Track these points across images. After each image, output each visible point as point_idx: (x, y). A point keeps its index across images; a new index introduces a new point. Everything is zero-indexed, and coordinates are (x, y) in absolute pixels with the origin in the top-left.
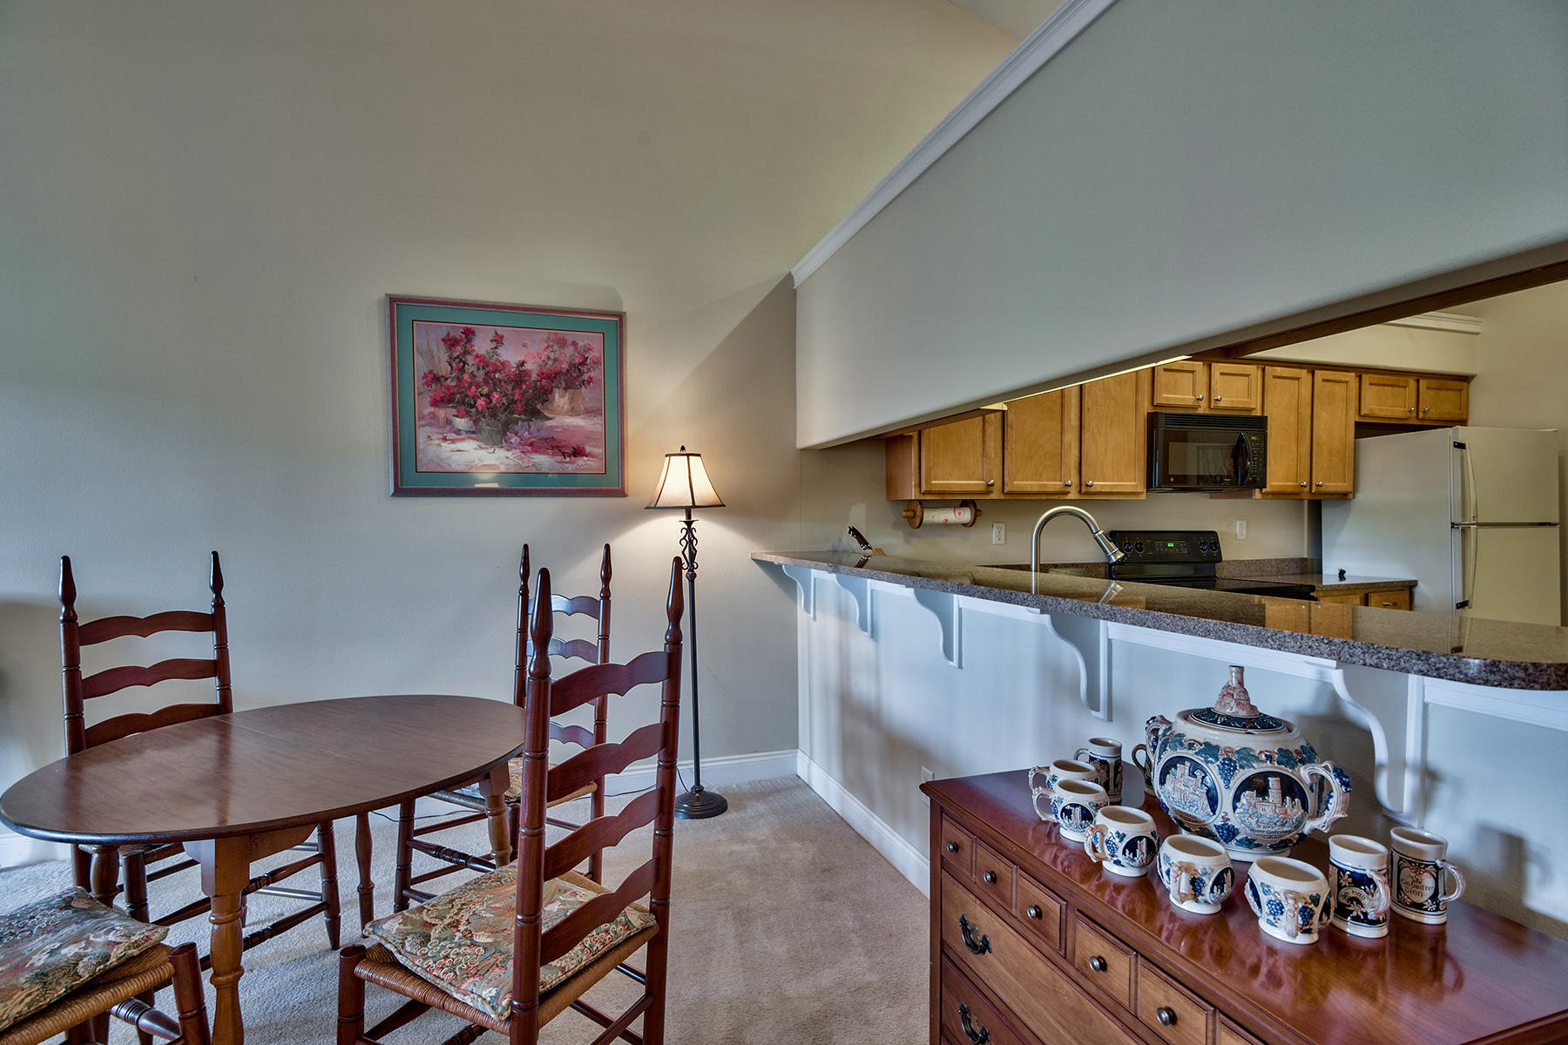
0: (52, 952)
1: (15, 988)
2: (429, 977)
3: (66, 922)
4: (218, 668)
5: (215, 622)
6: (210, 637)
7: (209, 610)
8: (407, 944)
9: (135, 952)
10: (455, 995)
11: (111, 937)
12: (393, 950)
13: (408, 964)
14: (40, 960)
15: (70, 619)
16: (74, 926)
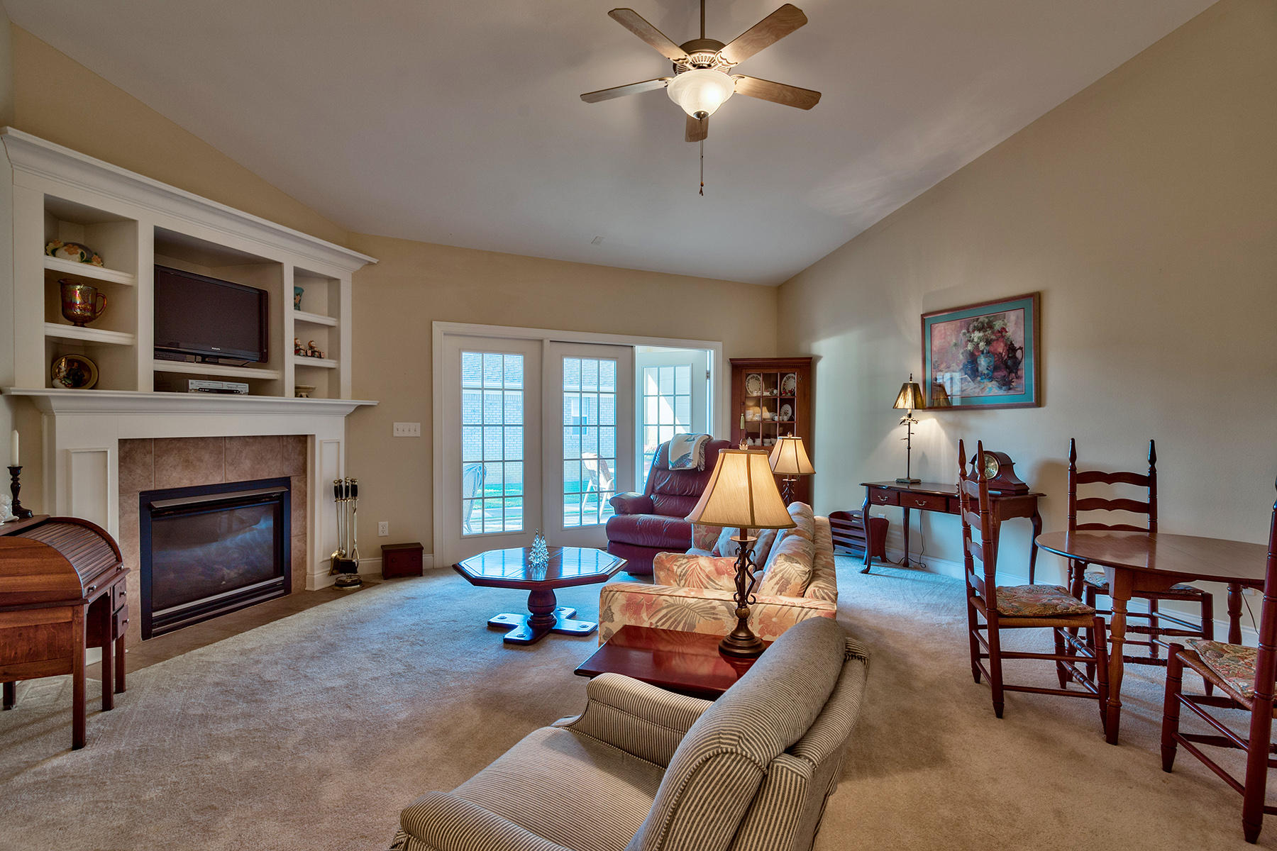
0: (1049, 600)
1: (1035, 605)
2: (1213, 669)
3: (1057, 594)
4: (1150, 508)
5: (1149, 481)
6: (1147, 489)
7: (1147, 474)
8: (1208, 653)
9: (1080, 612)
10: (1225, 680)
11: (1071, 602)
12: (1198, 652)
13: (1205, 661)
14: (1045, 601)
15: (1073, 469)
16: (1059, 596)
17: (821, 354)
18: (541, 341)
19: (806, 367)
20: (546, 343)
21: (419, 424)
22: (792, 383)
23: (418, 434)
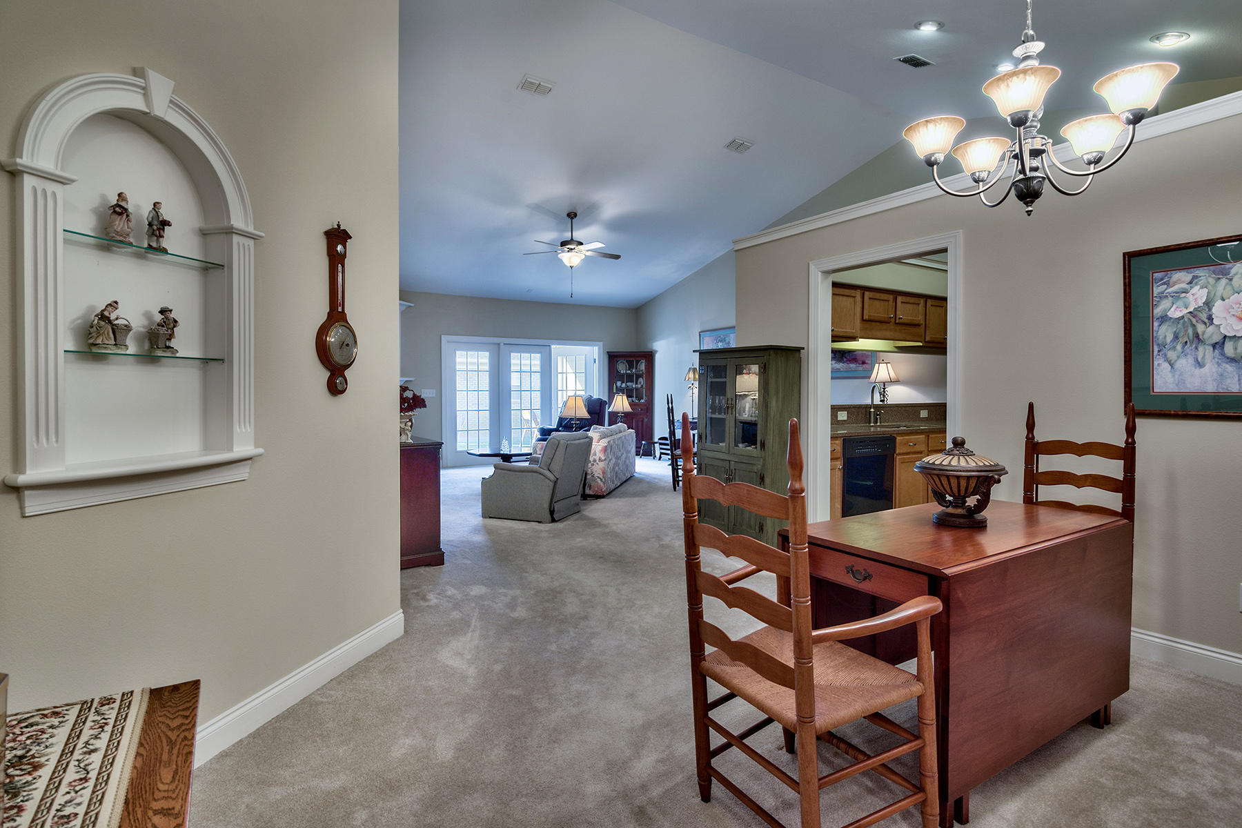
17: (657, 349)
18: (499, 344)
19: (649, 357)
20: (502, 345)
21: (434, 390)
22: (643, 366)
23: (434, 395)
